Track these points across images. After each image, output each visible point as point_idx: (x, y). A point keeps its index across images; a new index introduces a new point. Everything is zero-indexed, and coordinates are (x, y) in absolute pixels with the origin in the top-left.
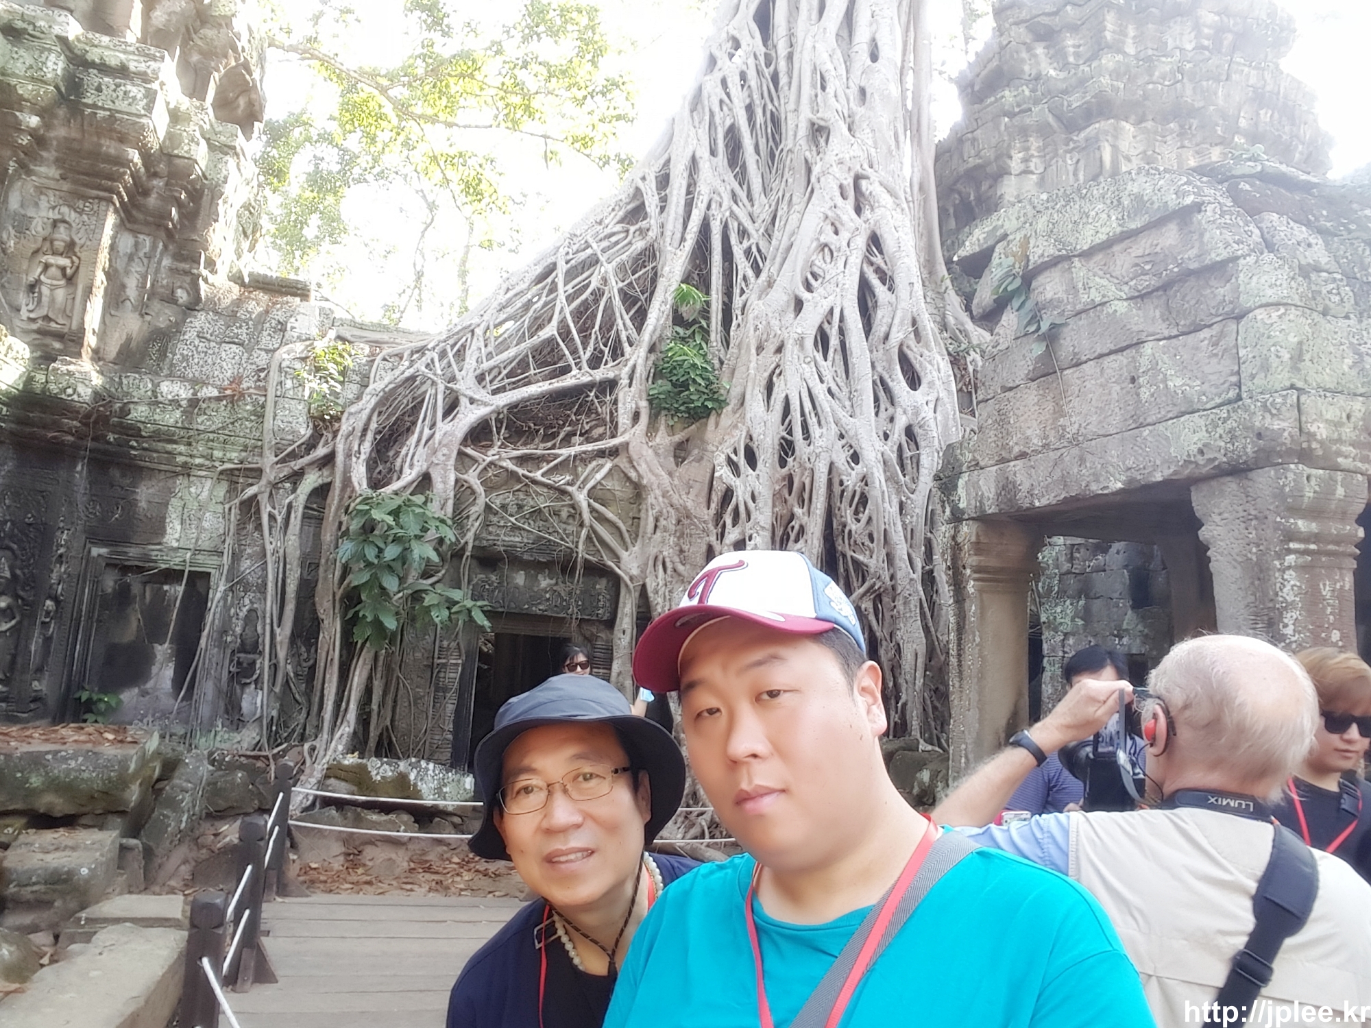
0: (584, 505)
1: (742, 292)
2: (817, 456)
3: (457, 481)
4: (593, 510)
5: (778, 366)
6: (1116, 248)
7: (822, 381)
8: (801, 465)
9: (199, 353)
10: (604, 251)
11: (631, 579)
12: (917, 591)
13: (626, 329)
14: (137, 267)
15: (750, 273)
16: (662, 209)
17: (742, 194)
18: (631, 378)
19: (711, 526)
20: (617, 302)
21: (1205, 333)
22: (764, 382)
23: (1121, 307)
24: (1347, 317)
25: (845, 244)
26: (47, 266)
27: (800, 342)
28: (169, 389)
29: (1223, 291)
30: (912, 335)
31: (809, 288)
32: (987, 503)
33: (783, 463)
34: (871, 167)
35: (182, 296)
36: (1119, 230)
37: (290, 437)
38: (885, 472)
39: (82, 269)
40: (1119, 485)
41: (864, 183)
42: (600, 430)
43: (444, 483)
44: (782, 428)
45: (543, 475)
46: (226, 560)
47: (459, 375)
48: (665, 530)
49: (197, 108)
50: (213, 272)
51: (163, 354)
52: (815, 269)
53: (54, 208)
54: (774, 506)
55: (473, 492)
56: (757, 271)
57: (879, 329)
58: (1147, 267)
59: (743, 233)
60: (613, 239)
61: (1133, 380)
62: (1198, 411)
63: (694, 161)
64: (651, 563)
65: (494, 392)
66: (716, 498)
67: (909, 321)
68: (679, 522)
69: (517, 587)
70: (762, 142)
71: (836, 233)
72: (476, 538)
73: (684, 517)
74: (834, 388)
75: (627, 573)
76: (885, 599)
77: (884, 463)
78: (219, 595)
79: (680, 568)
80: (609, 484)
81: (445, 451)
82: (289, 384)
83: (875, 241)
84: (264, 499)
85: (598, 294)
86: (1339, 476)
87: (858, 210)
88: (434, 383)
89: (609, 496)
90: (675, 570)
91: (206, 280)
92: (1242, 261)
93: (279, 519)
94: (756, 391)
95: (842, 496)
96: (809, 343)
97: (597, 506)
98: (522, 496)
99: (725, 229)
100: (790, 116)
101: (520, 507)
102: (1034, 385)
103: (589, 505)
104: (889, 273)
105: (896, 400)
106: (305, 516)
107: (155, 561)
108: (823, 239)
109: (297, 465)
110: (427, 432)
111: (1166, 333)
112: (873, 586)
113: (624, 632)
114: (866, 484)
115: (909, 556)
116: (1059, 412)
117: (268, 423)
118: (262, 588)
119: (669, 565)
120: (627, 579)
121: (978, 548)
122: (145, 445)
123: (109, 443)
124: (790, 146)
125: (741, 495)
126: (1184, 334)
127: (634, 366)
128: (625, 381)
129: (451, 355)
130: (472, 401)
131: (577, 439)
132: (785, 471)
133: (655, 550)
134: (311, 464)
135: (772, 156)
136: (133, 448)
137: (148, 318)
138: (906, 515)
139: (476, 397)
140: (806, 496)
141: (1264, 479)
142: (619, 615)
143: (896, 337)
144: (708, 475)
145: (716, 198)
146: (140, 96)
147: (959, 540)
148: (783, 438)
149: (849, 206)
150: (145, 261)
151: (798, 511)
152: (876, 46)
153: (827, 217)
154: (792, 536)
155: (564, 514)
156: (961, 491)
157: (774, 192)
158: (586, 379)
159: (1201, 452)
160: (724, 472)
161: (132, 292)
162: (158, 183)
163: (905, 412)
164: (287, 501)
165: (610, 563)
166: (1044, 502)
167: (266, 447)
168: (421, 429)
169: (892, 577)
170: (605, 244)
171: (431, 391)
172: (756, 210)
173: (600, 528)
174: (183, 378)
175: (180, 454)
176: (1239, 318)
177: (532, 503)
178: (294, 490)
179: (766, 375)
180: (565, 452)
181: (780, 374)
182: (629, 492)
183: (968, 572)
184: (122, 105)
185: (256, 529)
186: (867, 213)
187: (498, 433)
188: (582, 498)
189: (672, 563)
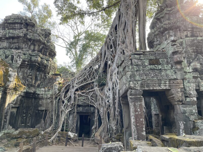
0: (90, 98)
2: (117, 89)
7: (118, 79)
8: (115, 90)
10: (93, 65)
19: (105, 99)
20: (94, 72)
27: (115, 74)
33: (113, 90)
34: (125, 48)
35: (45, 78)
37: (56, 93)
39: (32, 77)
41: (124, 51)
43: (73, 97)
44: (113, 86)
45: (85, 95)
47: (74, 84)
50: (49, 74)
54: (113, 96)
55: (76, 98)
63: (105, 51)
64: (99, 104)
65: (79, 85)
66: (105, 96)
72: (77, 103)
73: (102, 99)
75: (96, 106)
80: (93, 95)
81: (72, 93)
85: (92, 71)
86: (137, 90)
91: (48, 76)
98: (82, 97)
103: (91, 98)
106: (58, 102)
107: (41, 109)
113: (96, 114)
117: (53, 92)
123: (36, 96)
125: (108, 94)
127: (96, 79)
128: (95, 82)
129: (73, 81)
130: (76, 87)
131: (90, 89)
134: (58, 96)
136: (39, 96)
137: (41, 81)
140: (116, 94)
142: (95, 112)
145: (108, 55)
149: (122, 54)
155: (88, 99)
158: (90, 82)
160: (106, 92)
162: (41, 66)
165: (94, 105)
168: (70, 91)
170: (93, 64)
171: (71, 86)
173: (92, 101)
175: (44, 96)
178: (57, 99)
180: (87, 91)
182: (96, 96)
187: (79, 90)
188: (90, 97)
189: (101, 104)
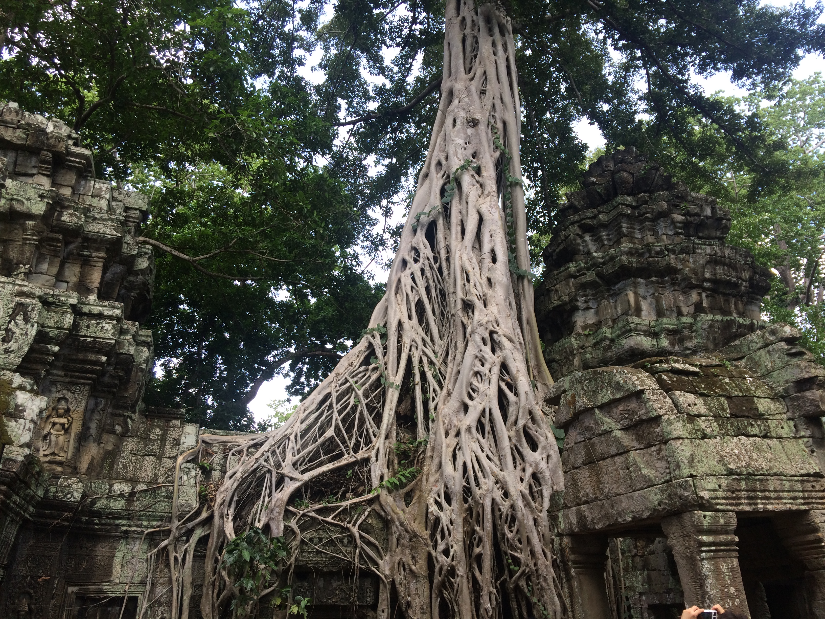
0: (357, 535)
1: (434, 399)
2: (485, 495)
3: (285, 527)
4: (361, 537)
5: (458, 444)
6: (612, 406)
7: (483, 451)
8: (476, 502)
9: (132, 463)
10: (356, 383)
11: (386, 577)
12: (550, 572)
13: (372, 427)
14: (96, 417)
15: (437, 388)
16: (385, 354)
17: (428, 340)
18: (377, 456)
19: (429, 541)
20: (366, 413)
21: (654, 449)
22: (451, 454)
23: (618, 433)
24: (715, 438)
25: (487, 372)
26: (54, 424)
27: (469, 430)
28: (118, 487)
29: (658, 430)
30: (530, 421)
31: (471, 398)
32: (574, 526)
33: (466, 501)
34: (498, 325)
35: (118, 429)
36: (612, 398)
37: (187, 509)
38: (523, 501)
39: (73, 424)
40: (630, 519)
41: (495, 336)
42: (361, 488)
43: (278, 529)
44: (464, 480)
45: (332, 519)
46: (148, 587)
47: (283, 464)
48: (403, 545)
49: (132, 325)
51: (112, 465)
52: (473, 387)
53: (59, 391)
54: (464, 527)
55: (293, 532)
56: (441, 386)
57: (511, 419)
58: (627, 416)
59: (431, 363)
60: (360, 375)
61: (628, 469)
62: (655, 485)
63: (400, 324)
65: (303, 472)
66: (429, 525)
67: (527, 413)
68: (410, 540)
69: (319, 589)
70: (436, 306)
71: (483, 365)
72: (296, 560)
73: (413, 537)
74: (490, 455)
75: (382, 574)
76: (533, 579)
77: (523, 496)
78: (143, 611)
79: (413, 568)
80: (370, 521)
81: (278, 510)
82: (185, 478)
83: (504, 367)
84: (170, 548)
85: (354, 408)
86: (720, 514)
87: (493, 351)
88: (269, 471)
89: (369, 527)
90: (410, 570)
92: (663, 418)
93: (180, 559)
94: (447, 460)
95: (501, 518)
96: (474, 430)
97: (363, 534)
98: (321, 533)
99: (421, 361)
100: (451, 296)
101: (320, 539)
102: (586, 467)
104: (514, 385)
105: (525, 458)
106: (194, 556)
107: (105, 593)
108: (476, 369)
109: (190, 525)
110: (267, 499)
111: (639, 447)
112: (524, 571)
113: (383, 612)
114: (514, 510)
115: (543, 550)
116: (599, 482)
117: (176, 502)
118: (169, 604)
119: (407, 568)
120: (383, 577)
121: (573, 550)
122: (104, 522)
123: (82, 523)
124: (453, 312)
125: (445, 520)
126: (645, 448)
127: (378, 450)
128: (373, 459)
129: (278, 453)
131: (349, 495)
132: (466, 506)
133: (399, 558)
134: (198, 524)
135: (442, 314)
136: (97, 524)
137: (102, 445)
138: (539, 526)
139: (294, 476)
140: (481, 519)
141: (686, 517)
142: (380, 601)
143: (521, 423)
144: (425, 511)
146: (109, 328)
147: (564, 546)
148: (464, 486)
149: (487, 350)
150: (101, 412)
151: (477, 528)
152: (495, 253)
153: (477, 357)
154: (475, 543)
155: (346, 541)
156: (561, 519)
157: (446, 337)
158: (353, 460)
159: (659, 504)
160: (433, 508)
161: (93, 431)
162: (111, 369)
163: (531, 465)
164: (184, 548)
165: (373, 569)
166: (598, 527)
167: (174, 516)
168: (264, 496)
169: (535, 565)
170: (356, 379)
171: (268, 475)
172: (437, 349)
173: (365, 547)
174: (126, 480)
175: (123, 525)
176: (666, 442)
177: (327, 536)
178: (187, 541)
179: (452, 449)
180: (345, 504)
181: (460, 449)
182: (380, 525)
183: (570, 563)
184: (99, 334)
185: (165, 567)
186: (498, 352)
187: (306, 496)
188: (355, 531)
189: (409, 565)
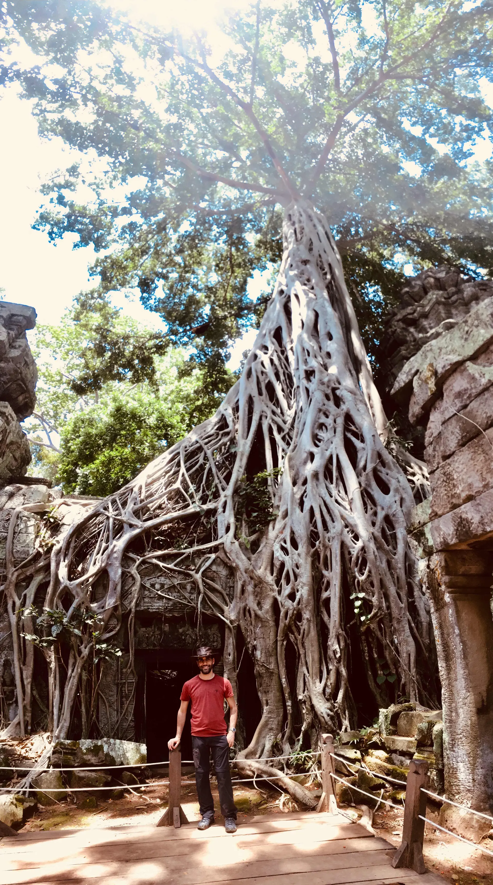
0: (200, 581)
1: (283, 456)
2: (333, 539)
3: (124, 572)
4: (205, 583)
5: (305, 492)
7: (331, 496)
8: (324, 545)
10: (206, 444)
11: (231, 622)
12: (405, 614)
13: (221, 483)
15: (285, 447)
16: (236, 422)
17: (278, 411)
18: (224, 507)
19: (275, 587)
20: (215, 469)
22: (298, 502)
25: (332, 423)
30: (380, 464)
31: (317, 446)
33: (313, 545)
34: (339, 383)
38: (375, 544)
41: (337, 392)
43: (115, 575)
44: (311, 525)
45: (175, 566)
47: (123, 512)
48: (249, 592)
52: (319, 437)
54: (311, 572)
55: (134, 578)
56: (289, 445)
59: (280, 429)
63: (251, 398)
64: (241, 612)
65: (145, 520)
66: (275, 570)
67: (376, 456)
68: (255, 586)
69: (165, 634)
71: (327, 417)
72: (137, 604)
74: (340, 500)
75: (227, 619)
77: (375, 538)
79: (259, 613)
80: (214, 568)
83: (348, 418)
85: (203, 466)
87: (337, 405)
88: (108, 517)
89: (215, 575)
90: (256, 615)
94: (294, 506)
95: (351, 561)
96: (321, 476)
97: (208, 581)
98: (163, 579)
99: (271, 428)
101: (162, 586)
102: (466, 448)
103: (203, 581)
104: (360, 434)
105: (377, 501)
108: (321, 421)
112: (376, 614)
113: (229, 655)
114: (365, 552)
115: (398, 594)
119: (252, 613)
120: (228, 622)
121: (447, 570)
124: (298, 384)
125: (290, 564)
127: (226, 502)
128: (221, 510)
130: (131, 526)
131: (195, 543)
132: (314, 550)
133: (244, 605)
138: (393, 569)
139: (133, 523)
140: (329, 563)
142: (226, 645)
144: (271, 557)
145: (264, 414)
148: (312, 531)
149: (331, 405)
151: (326, 572)
152: (331, 334)
153: (321, 410)
154: (323, 587)
155: (189, 587)
156: (428, 535)
158: (199, 510)
160: (279, 554)
163: (383, 509)
165: (218, 614)
170: (207, 440)
172: (286, 417)
173: (210, 594)
177: (170, 582)
179: (299, 497)
180: (188, 551)
181: (307, 496)
182: (226, 572)
183: (443, 588)
186: (342, 405)
188: (198, 577)
189: (254, 611)
